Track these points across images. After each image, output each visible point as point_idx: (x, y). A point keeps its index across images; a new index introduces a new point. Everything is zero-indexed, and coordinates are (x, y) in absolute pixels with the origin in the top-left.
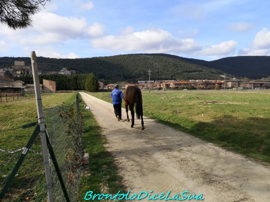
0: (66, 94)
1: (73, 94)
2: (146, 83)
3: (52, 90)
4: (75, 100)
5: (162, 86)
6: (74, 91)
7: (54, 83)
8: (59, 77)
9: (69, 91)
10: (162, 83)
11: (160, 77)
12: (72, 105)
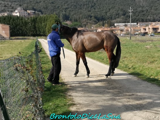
0: (23, 41)
1: (30, 41)
2: (126, 26)
3: (5, 36)
4: (34, 49)
5: (147, 31)
6: (32, 38)
7: (7, 27)
8: (14, 20)
9: (26, 37)
10: (147, 25)
11: (145, 18)
12: (30, 56)
